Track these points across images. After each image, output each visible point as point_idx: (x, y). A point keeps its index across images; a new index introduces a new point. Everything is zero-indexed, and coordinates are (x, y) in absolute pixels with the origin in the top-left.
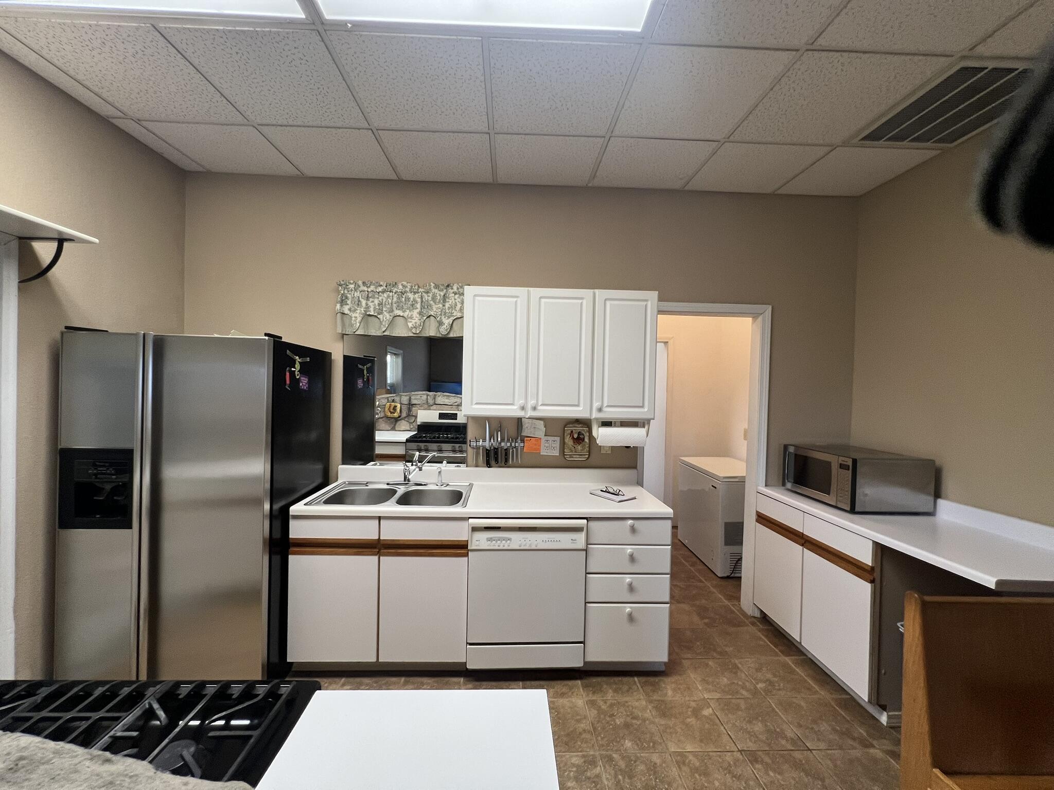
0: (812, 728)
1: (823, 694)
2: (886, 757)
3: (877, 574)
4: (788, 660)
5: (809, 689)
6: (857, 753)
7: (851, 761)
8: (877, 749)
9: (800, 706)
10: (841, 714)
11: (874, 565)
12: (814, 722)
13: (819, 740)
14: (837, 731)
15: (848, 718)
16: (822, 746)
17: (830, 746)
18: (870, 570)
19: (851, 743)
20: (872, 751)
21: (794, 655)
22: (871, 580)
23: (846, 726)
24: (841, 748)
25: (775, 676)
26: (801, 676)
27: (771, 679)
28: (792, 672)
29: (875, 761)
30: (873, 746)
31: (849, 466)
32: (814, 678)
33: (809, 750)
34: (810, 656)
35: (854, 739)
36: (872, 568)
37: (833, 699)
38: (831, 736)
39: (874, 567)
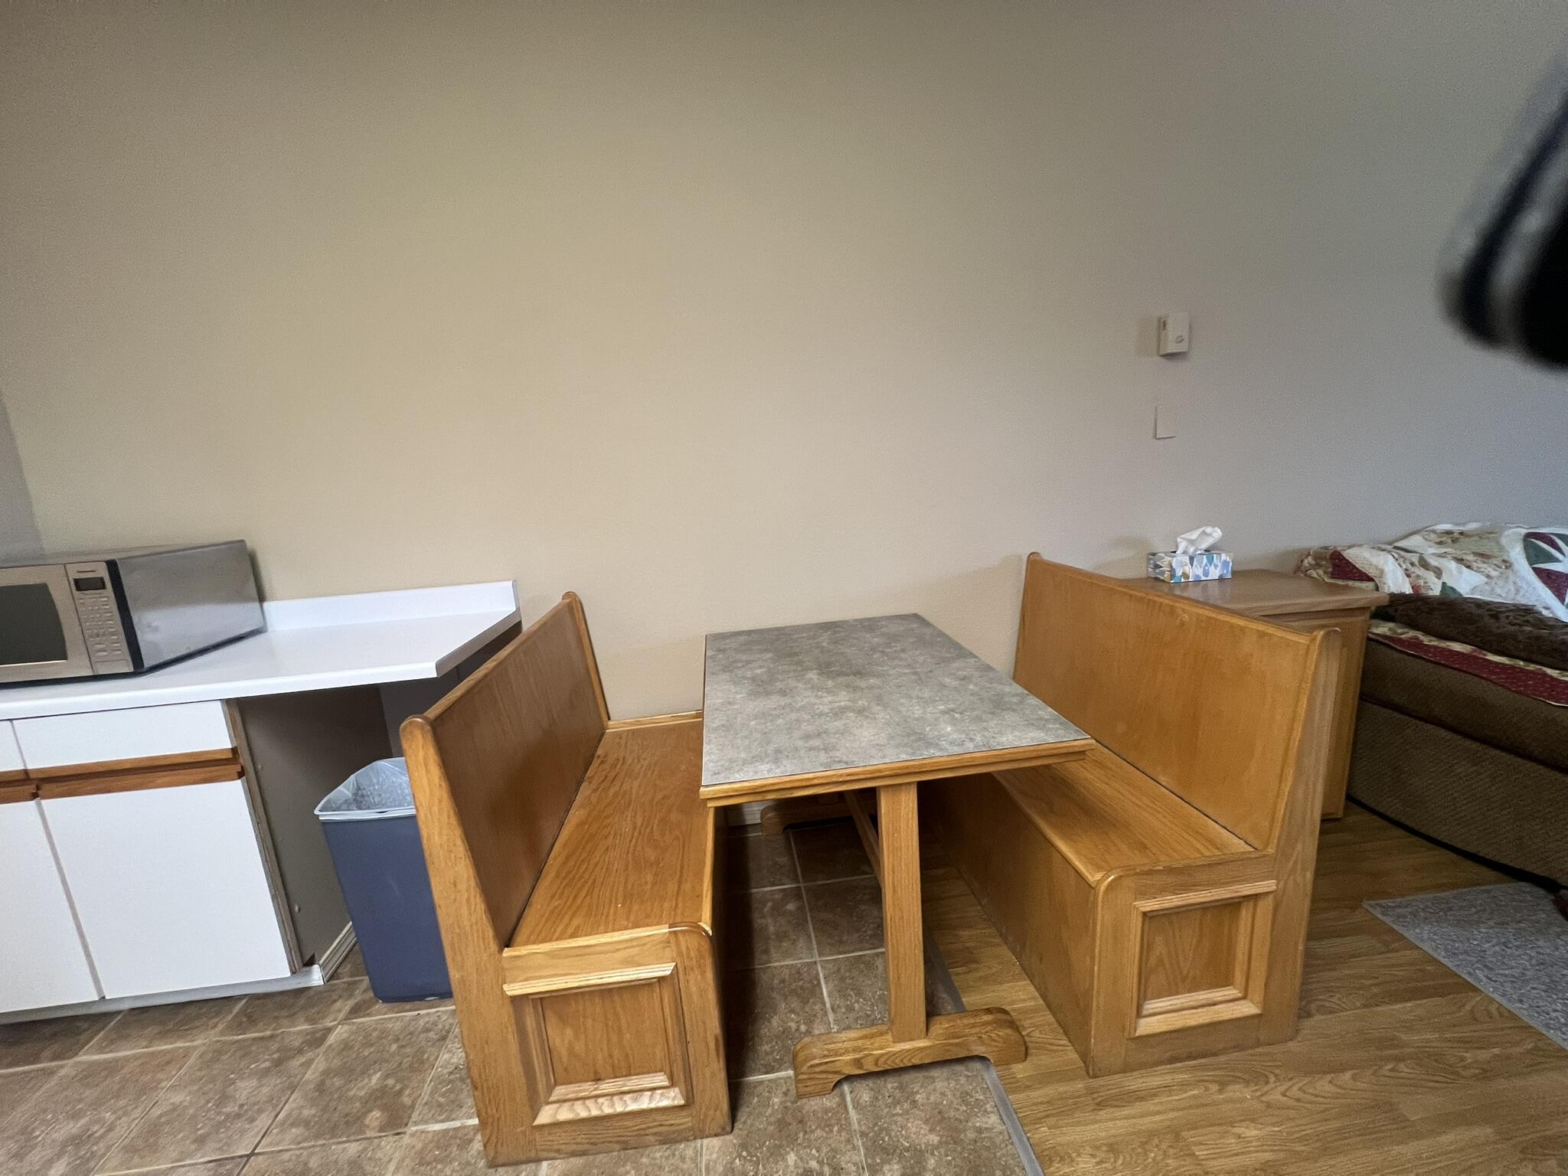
0: (228, 1115)
1: (200, 1041)
2: (354, 1023)
3: (245, 758)
4: (86, 1057)
5: (169, 1061)
6: (319, 1064)
7: (321, 1088)
8: (336, 1026)
9: (175, 1108)
10: (254, 1039)
11: (235, 745)
12: (224, 1098)
13: (252, 1120)
14: (267, 1070)
15: (268, 1033)
16: (263, 1121)
17: (274, 1107)
18: (231, 756)
19: (298, 1063)
20: (332, 1039)
21: (92, 1038)
22: (239, 773)
23: (274, 1046)
24: (293, 1088)
25: (75, 1116)
26: (136, 1057)
27: (74, 1131)
28: (112, 1067)
29: (346, 1046)
30: (329, 1030)
31: (102, 579)
32: (163, 1035)
33: (249, 1156)
34: (126, 1006)
35: (300, 1051)
36: (234, 750)
37: (222, 1034)
38: (265, 1090)
39: (236, 747)
